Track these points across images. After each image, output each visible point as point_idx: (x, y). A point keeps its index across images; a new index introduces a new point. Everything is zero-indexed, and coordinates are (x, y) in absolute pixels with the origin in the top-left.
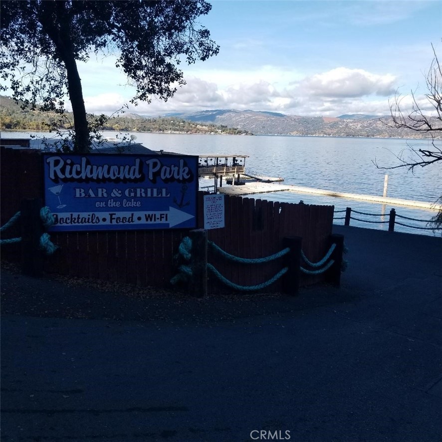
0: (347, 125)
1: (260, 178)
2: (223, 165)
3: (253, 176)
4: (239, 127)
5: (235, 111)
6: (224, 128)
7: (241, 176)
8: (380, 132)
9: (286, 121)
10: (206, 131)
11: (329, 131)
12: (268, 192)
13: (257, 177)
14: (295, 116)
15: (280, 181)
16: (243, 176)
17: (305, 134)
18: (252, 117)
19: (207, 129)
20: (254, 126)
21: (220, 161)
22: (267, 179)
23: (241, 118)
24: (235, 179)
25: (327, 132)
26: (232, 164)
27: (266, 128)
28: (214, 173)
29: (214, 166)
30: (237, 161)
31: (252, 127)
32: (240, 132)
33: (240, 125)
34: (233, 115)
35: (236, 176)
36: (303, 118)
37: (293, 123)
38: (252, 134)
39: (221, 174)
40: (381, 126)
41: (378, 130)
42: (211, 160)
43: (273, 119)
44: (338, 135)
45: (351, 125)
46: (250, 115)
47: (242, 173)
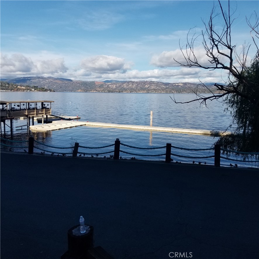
0: (108, 86)
1: (63, 117)
2: (34, 109)
3: (58, 116)
4: (45, 87)
5: (42, 78)
6: (36, 88)
7: (49, 116)
8: (125, 90)
9: (74, 84)
10: (24, 90)
11: (99, 89)
12: (71, 127)
13: (61, 116)
14: (79, 81)
15: (78, 119)
16: (50, 116)
17: (86, 91)
18: (53, 81)
19: (25, 88)
20: (55, 87)
21: (31, 105)
22: (68, 117)
23: (46, 82)
24: (44, 119)
25: (97, 90)
26: (41, 107)
27: (62, 88)
28: (26, 115)
29: (26, 109)
30: (44, 105)
31: (54, 87)
32: (46, 90)
33: (46, 86)
34: (41, 80)
35: (45, 116)
36: (84, 82)
37: (78, 85)
38: (54, 91)
39: (33, 116)
40: (126, 86)
41: (124, 89)
42: (24, 105)
43: (66, 82)
44: (104, 91)
45: (110, 86)
46: (52, 80)
47: (49, 114)
